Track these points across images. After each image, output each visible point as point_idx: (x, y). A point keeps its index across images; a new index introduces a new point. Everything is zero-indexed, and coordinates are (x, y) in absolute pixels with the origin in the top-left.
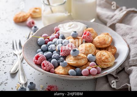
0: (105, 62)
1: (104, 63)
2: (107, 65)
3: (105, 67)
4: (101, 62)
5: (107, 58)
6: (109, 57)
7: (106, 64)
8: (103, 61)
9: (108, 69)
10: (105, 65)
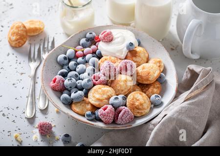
0: (138, 109)
1: (138, 111)
2: (142, 113)
3: (138, 115)
4: (134, 109)
5: (141, 104)
6: (145, 102)
7: (140, 111)
8: (136, 108)
9: (142, 118)
10: (138, 112)
